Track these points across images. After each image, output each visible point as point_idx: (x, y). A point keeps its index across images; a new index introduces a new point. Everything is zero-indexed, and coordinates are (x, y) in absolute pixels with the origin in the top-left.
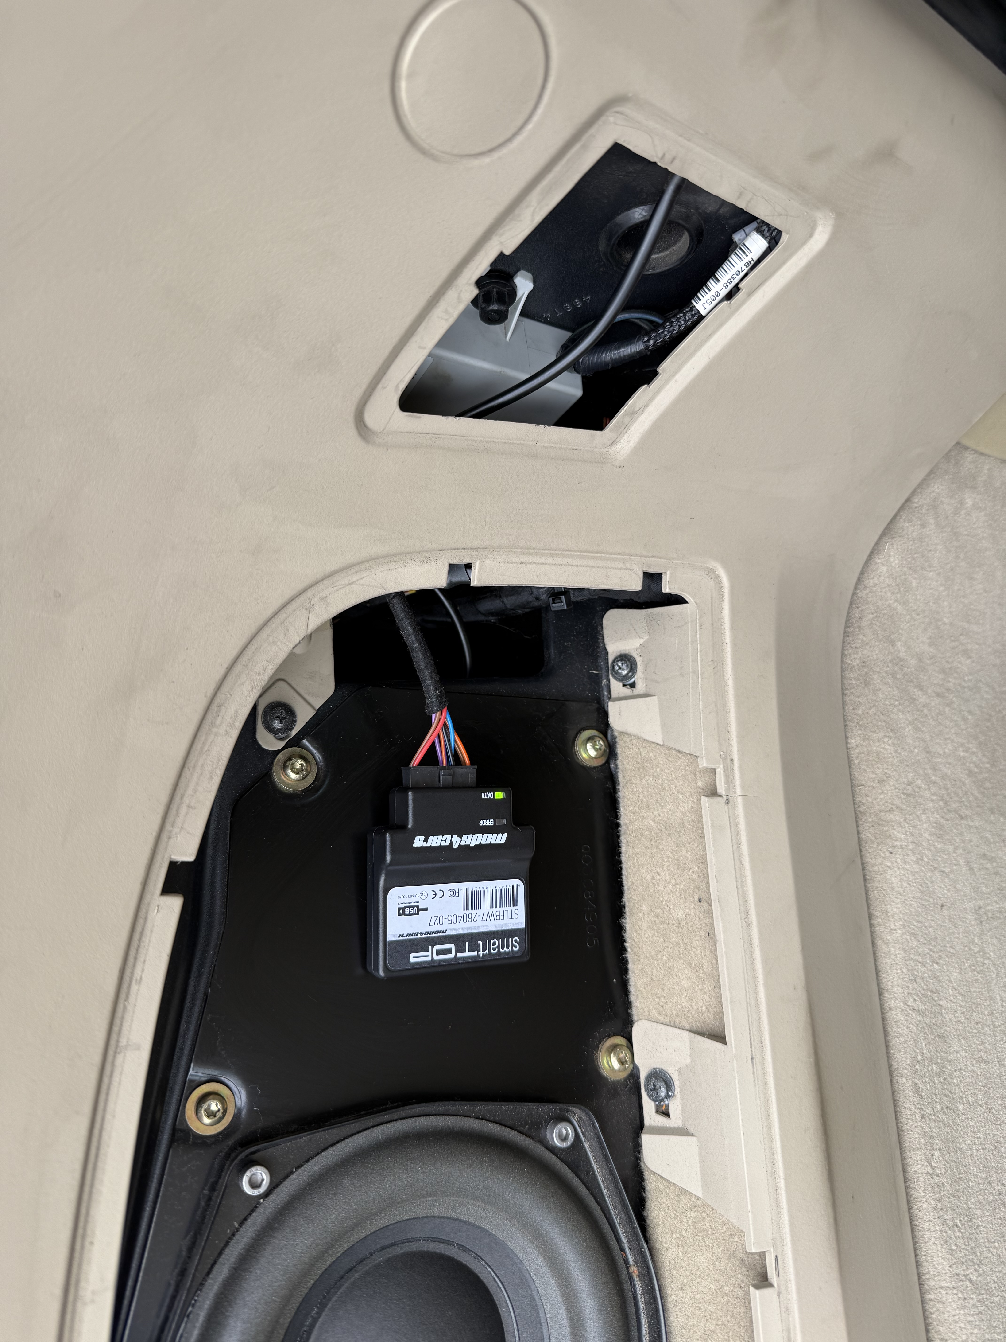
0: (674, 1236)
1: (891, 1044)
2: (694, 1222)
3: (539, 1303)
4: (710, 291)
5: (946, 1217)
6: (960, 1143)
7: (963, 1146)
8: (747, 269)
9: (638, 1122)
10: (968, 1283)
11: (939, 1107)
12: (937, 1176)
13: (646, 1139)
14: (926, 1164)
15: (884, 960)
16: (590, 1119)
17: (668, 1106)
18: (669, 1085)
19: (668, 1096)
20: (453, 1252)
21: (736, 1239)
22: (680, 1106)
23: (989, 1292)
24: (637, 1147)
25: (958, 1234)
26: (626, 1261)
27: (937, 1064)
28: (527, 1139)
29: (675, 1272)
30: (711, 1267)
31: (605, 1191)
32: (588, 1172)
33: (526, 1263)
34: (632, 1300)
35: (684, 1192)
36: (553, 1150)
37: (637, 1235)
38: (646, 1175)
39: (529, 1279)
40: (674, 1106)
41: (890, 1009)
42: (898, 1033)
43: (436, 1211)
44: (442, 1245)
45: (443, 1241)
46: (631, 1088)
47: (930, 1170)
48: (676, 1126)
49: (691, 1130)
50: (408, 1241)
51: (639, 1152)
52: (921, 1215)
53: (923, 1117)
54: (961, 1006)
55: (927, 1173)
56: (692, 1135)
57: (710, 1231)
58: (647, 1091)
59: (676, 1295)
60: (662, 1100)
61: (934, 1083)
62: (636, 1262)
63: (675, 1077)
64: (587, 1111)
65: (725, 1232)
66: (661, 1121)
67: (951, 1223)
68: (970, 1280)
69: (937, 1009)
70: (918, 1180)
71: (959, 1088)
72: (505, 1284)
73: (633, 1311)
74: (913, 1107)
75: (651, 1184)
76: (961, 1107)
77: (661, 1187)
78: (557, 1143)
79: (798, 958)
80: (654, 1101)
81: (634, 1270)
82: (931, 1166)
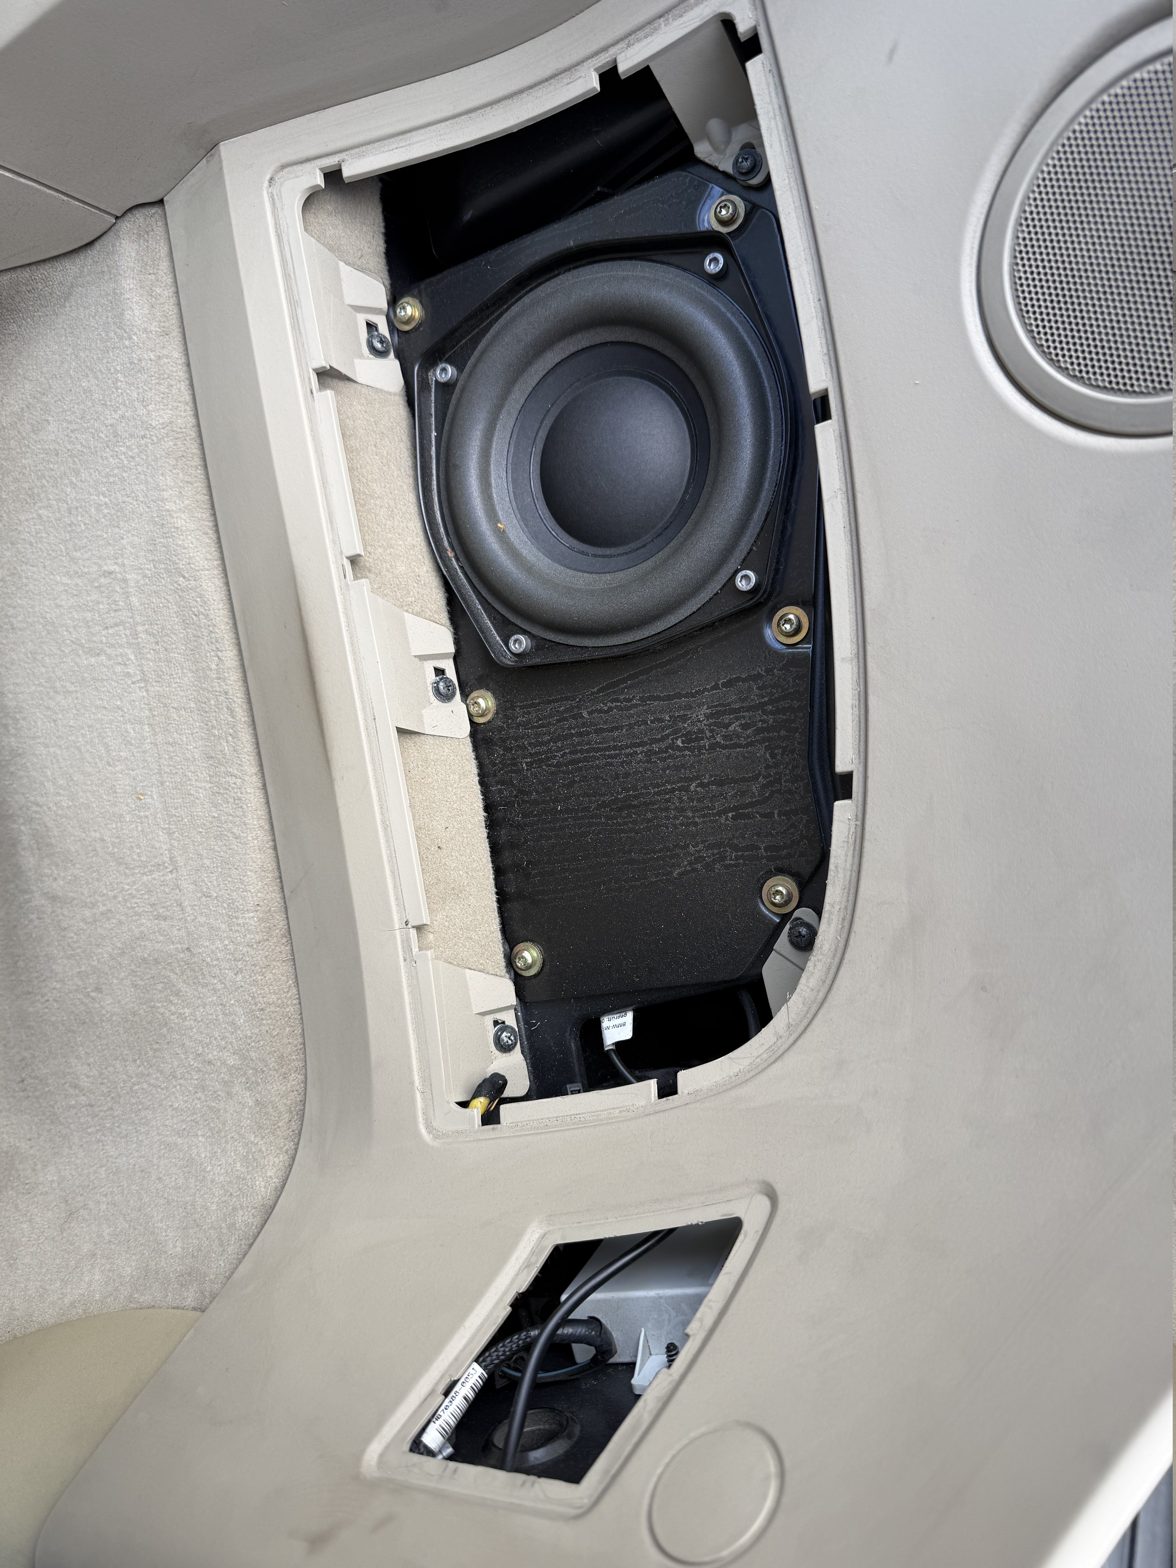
0: (423, 582)
1: (255, 746)
2: (409, 594)
3: (522, 523)
4: (472, 1387)
5: (205, 621)
6: (193, 677)
7: (190, 675)
8: (439, 1412)
9: (458, 661)
10: (187, 576)
11: (212, 702)
12: (213, 650)
13: (451, 648)
14: (223, 658)
15: (262, 812)
16: (498, 658)
17: (437, 675)
18: (437, 692)
19: (437, 683)
20: (591, 550)
21: (375, 586)
22: (427, 676)
23: (167, 571)
24: (457, 642)
25: (195, 610)
26: (457, 560)
27: (214, 736)
28: (546, 637)
29: (420, 557)
30: (393, 563)
31: (479, 607)
32: (495, 618)
33: (534, 549)
34: (450, 533)
35: (417, 614)
36: (524, 632)
37: (452, 580)
38: (448, 623)
39: (531, 539)
40: (432, 677)
41: (256, 774)
42: (248, 756)
43: (608, 577)
44: (600, 554)
45: (600, 556)
46: (467, 685)
47: (219, 653)
48: (429, 662)
49: (417, 659)
50: (626, 553)
51: (455, 639)
52: (226, 620)
53: (226, 693)
54: (192, 785)
55: (221, 651)
56: (415, 656)
57: (396, 589)
58: (454, 685)
59: (417, 541)
60: (441, 679)
61: (216, 721)
62: (450, 560)
63: (432, 698)
64: (501, 664)
65: (385, 590)
66: (441, 664)
67: (201, 616)
68: (184, 577)
69: (214, 779)
70: (229, 645)
71: (193, 720)
72: (550, 534)
73: (448, 526)
74: (235, 699)
75: (444, 617)
76: (193, 705)
77: (436, 616)
78: (521, 637)
80: (447, 678)
81: (450, 554)
82: (218, 657)
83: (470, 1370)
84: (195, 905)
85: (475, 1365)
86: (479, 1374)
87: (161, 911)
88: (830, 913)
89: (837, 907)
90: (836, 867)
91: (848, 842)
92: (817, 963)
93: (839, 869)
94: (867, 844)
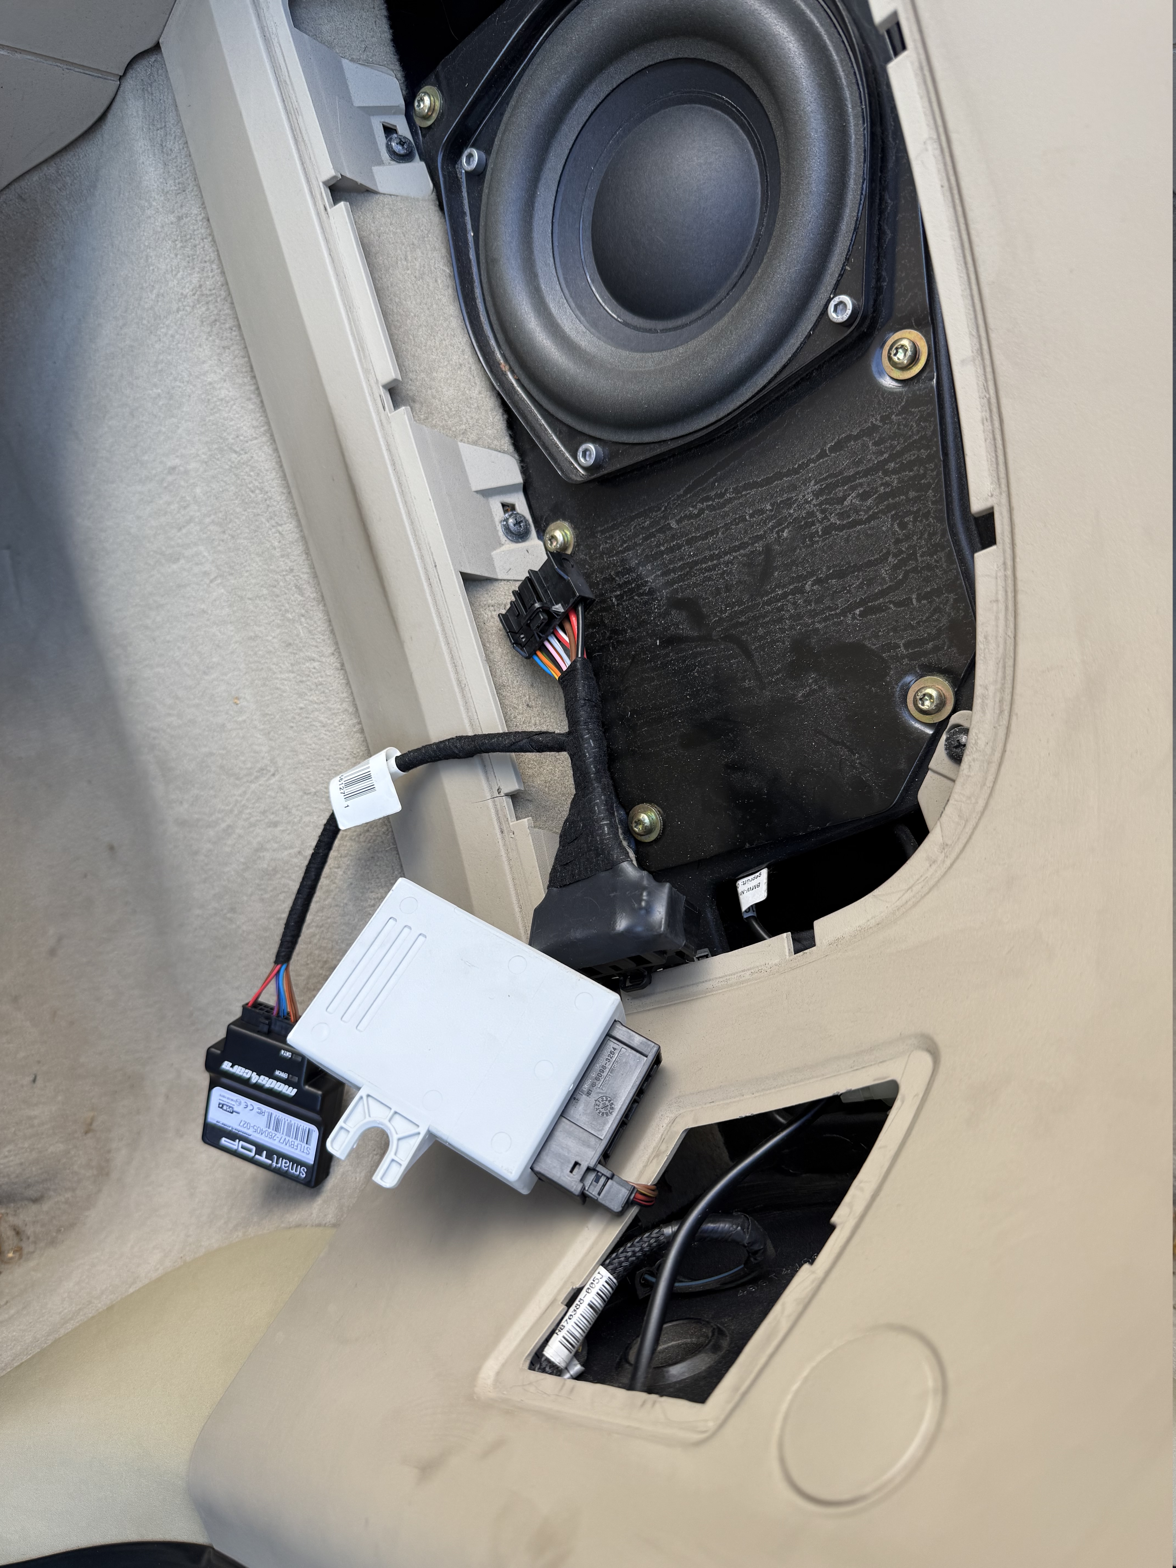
0: (476, 405)
1: (328, 623)
2: (462, 421)
4: (597, 1293)
5: (262, 495)
6: (260, 560)
7: (257, 559)
8: (561, 1325)
9: (529, 492)
10: (238, 449)
11: (281, 584)
12: (273, 526)
13: (518, 479)
14: (283, 533)
15: (345, 695)
16: (566, 475)
17: (505, 511)
18: (508, 530)
19: (507, 520)
20: (660, 325)
21: (422, 417)
22: (494, 515)
23: (221, 450)
24: (524, 470)
25: (250, 486)
26: (513, 372)
27: (289, 620)
28: (617, 440)
29: (469, 376)
30: (440, 389)
31: (543, 422)
32: (560, 432)
34: (501, 343)
35: (475, 443)
36: (594, 440)
37: (506, 394)
38: (511, 449)
40: (499, 514)
41: (333, 654)
42: (323, 635)
43: (680, 349)
44: (670, 327)
45: (670, 330)
46: (542, 518)
47: (280, 528)
48: (494, 497)
49: (479, 496)
51: (522, 467)
52: (281, 489)
53: (292, 570)
54: (277, 678)
55: (281, 525)
56: (477, 492)
57: (446, 417)
58: (527, 520)
59: (464, 359)
60: (511, 516)
61: (288, 603)
62: (505, 374)
63: (503, 538)
64: (570, 482)
65: (433, 420)
66: (509, 498)
67: (257, 491)
68: (236, 452)
69: (296, 668)
70: (288, 517)
71: (268, 607)
72: (609, 317)
73: (498, 336)
74: (302, 576)
75: (506, 442)
76: (265, 591)
77: (495, 442)
78: (591, 446)
79: (413, 665)
80: (518, 513)
81: (504, 367)
82: (280, 533)
83: (596, 1275)
84: (299, 805)
85: (602, 1270)
86: (605, 1279)
87: (272, 817)
88: (984, 697)
89: (992, 688)
90: (986, 637)
91: (997, 601)
92: (972, 764)
93: (990, 638)
94: (1021, 597)
